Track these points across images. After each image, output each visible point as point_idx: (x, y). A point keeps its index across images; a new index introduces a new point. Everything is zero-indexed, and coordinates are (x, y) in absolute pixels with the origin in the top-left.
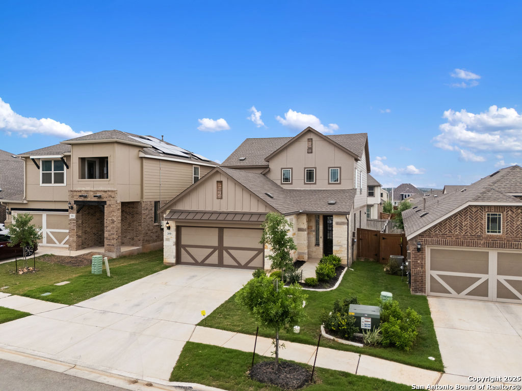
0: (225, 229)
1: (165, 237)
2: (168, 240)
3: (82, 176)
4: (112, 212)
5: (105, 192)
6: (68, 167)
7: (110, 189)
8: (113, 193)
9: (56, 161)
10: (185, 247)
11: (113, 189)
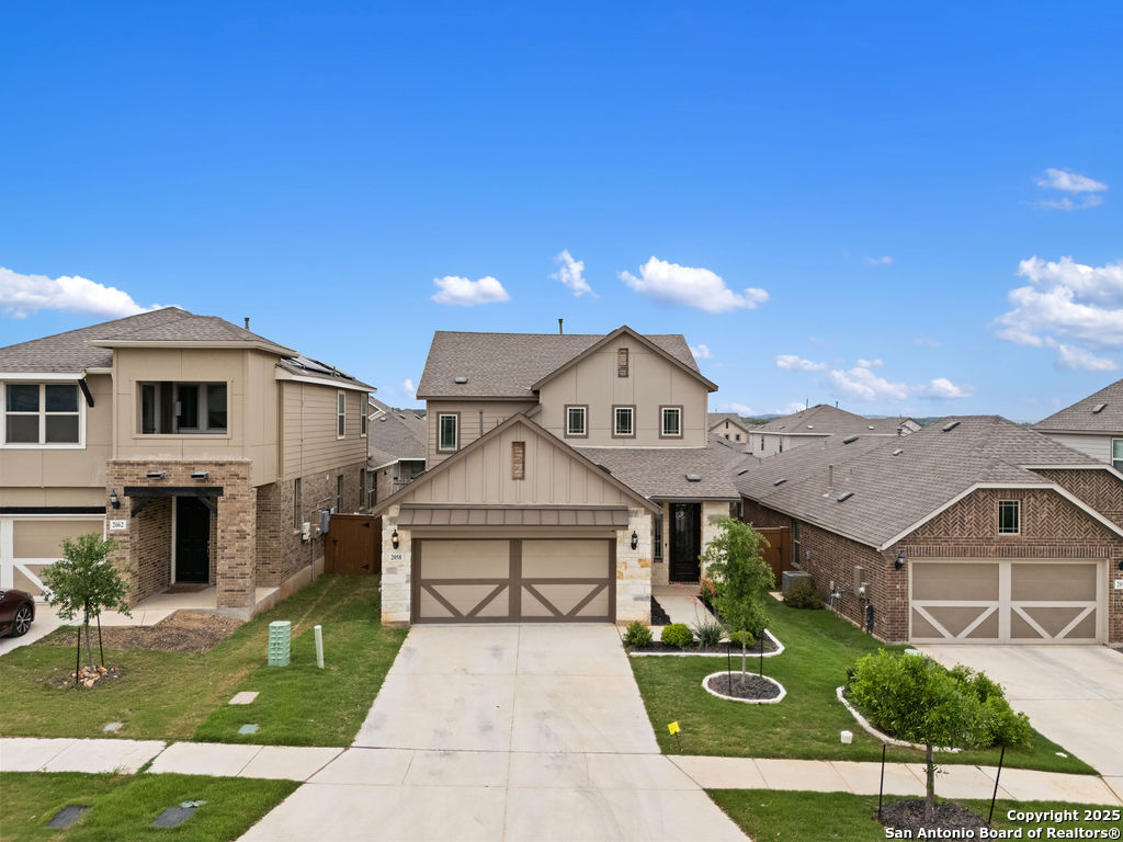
0: (524, 542)
1: (385, 566)
2: (392, 570)
3: (147, 428)
4: (239, 512)
5: (218, 464)
6: (91, 403)
7: (233, 459)
8: (242, 468)
9: (52, 387)
10: (429, 584)
11: (240, 459)
